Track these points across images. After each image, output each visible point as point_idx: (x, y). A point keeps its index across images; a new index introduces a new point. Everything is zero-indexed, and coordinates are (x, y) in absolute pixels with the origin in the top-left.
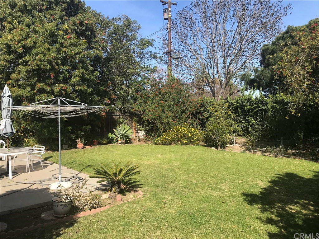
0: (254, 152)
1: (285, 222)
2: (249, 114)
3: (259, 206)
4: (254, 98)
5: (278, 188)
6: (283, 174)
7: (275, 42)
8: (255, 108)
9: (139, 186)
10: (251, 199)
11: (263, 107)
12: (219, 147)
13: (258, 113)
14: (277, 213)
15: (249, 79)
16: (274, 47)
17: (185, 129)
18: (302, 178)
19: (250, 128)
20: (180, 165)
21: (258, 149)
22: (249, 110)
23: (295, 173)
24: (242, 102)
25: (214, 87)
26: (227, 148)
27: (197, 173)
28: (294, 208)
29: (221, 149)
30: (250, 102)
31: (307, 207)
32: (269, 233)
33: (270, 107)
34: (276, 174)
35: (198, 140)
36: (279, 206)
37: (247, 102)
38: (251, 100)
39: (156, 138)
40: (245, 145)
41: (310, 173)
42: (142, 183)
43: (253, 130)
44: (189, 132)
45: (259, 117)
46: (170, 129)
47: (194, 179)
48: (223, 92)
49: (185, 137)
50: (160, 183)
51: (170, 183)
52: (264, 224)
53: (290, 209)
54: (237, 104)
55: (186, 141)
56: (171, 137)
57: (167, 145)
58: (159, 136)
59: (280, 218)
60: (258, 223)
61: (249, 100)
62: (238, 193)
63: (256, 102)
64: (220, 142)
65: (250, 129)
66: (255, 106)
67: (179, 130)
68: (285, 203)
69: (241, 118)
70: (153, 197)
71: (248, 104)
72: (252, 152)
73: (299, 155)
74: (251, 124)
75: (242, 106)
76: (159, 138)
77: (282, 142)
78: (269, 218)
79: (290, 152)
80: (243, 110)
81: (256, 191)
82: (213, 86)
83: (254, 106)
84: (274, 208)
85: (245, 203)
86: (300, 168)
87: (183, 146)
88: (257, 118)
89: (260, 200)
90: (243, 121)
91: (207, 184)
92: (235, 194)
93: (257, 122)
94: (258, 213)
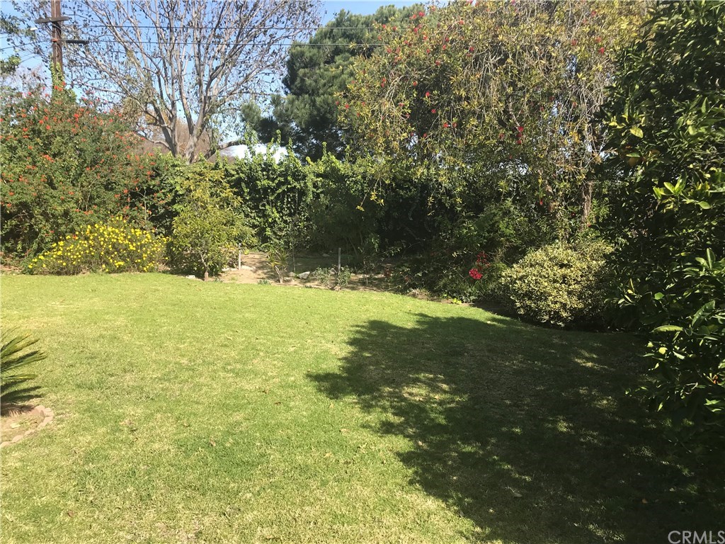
0: (285, 281)
1: (415, 423)
2: (265, 198)
3: (352, 398)
4: (277, 162)
5: (369, 355)
6: (364, 324)
7: (316, 42)
8: (280, 184)
9: (32, 393)
10: (332, 385)
11: (296, 184)
12: (207, 274)
13: (286, 196)
14: (392, 407)
15: (259, 118)
16: (315, 51)
17: (117, 231)
18: (401, 328)
19: (268, 229)
20: (129, 325)
21: (292, 274)
22: (265, 189)
23: (385, 319)
24: (251, 169)
25: (174, 129)
26: (223, 275)
27: (181, 339)
28: (416, 393)
29: (211, 279)
30: (268, 172)
31: (438, 387)
32: (398, 454)
33: (310, 185)
34: (352, 326)
35: (151, 259)
36: (389, 392)
37: (262, 171)
38: (271, 166)
39: (32, 256)
40: (262, 267)
41: (407, 317)
42: (38, 385)
43: (275, 233)
44: (129, 240)
45: (287, 205)
46: (72, 231)
47: (183, 356)
48: (195, 145)
49: (119, 251)
50: (94, 379)
51: (120, 372)
52: (380, 437)
53: (411, 394)
54: (241, 174)
55: (122, 263)
56: (80, 254)
57: (67, 273)
58: (39, 250)
59: (403, 418)
60: (367, 436)
61: (267, 167)
62: (297, 377)
63: (281, 172)
64: (210, 263)
65: (269, 232)
66: (279, 181)
67: (102, 235)
68: (396, 382)
69: (248, 206)
70: (91, 417)
71: (263, 175)
72: (281, 281)
73: (371, 283)
74: (270, 220)
75: (251, 180)
76: (42, 257)
77: (340, 258)
78: (383, 422)
79: (355, 278)
80: (254, 189)
81: (333, 365)
82: (172, 126)
83: (276, 181)
84: (381, 397)
85: (322, 397)
86: (388, 310)
87: (112, 275)
88: (282, 208)
89: (349, 386)
90: (251, 213)
91: (220, 364)
92: (293, 379)
93: (282, 217)
94: (357, 414)
